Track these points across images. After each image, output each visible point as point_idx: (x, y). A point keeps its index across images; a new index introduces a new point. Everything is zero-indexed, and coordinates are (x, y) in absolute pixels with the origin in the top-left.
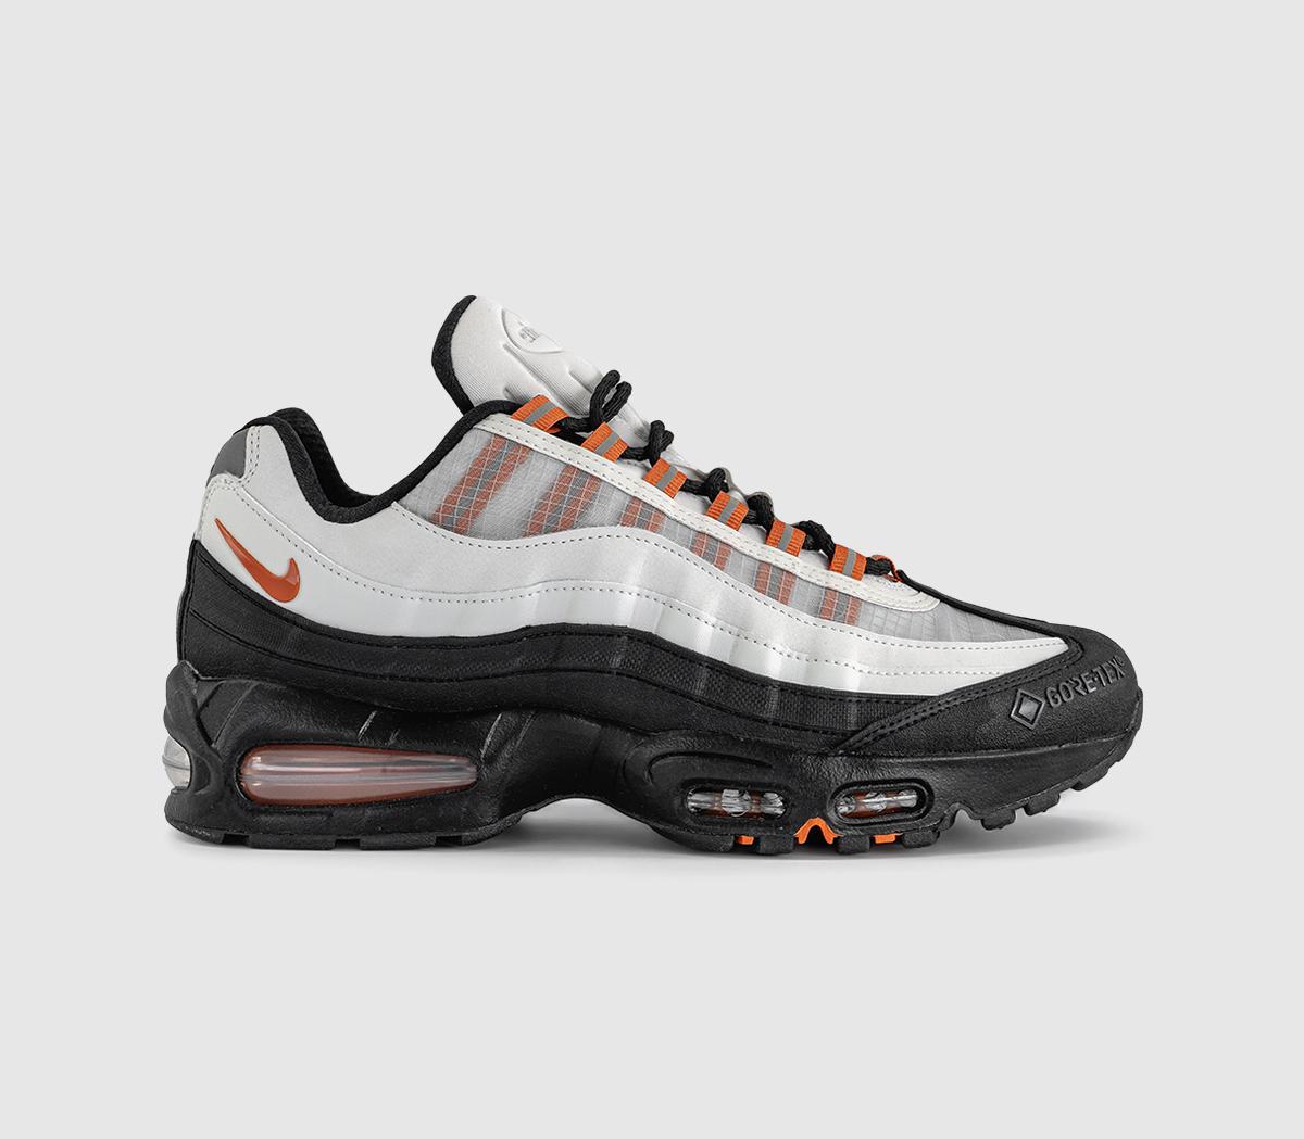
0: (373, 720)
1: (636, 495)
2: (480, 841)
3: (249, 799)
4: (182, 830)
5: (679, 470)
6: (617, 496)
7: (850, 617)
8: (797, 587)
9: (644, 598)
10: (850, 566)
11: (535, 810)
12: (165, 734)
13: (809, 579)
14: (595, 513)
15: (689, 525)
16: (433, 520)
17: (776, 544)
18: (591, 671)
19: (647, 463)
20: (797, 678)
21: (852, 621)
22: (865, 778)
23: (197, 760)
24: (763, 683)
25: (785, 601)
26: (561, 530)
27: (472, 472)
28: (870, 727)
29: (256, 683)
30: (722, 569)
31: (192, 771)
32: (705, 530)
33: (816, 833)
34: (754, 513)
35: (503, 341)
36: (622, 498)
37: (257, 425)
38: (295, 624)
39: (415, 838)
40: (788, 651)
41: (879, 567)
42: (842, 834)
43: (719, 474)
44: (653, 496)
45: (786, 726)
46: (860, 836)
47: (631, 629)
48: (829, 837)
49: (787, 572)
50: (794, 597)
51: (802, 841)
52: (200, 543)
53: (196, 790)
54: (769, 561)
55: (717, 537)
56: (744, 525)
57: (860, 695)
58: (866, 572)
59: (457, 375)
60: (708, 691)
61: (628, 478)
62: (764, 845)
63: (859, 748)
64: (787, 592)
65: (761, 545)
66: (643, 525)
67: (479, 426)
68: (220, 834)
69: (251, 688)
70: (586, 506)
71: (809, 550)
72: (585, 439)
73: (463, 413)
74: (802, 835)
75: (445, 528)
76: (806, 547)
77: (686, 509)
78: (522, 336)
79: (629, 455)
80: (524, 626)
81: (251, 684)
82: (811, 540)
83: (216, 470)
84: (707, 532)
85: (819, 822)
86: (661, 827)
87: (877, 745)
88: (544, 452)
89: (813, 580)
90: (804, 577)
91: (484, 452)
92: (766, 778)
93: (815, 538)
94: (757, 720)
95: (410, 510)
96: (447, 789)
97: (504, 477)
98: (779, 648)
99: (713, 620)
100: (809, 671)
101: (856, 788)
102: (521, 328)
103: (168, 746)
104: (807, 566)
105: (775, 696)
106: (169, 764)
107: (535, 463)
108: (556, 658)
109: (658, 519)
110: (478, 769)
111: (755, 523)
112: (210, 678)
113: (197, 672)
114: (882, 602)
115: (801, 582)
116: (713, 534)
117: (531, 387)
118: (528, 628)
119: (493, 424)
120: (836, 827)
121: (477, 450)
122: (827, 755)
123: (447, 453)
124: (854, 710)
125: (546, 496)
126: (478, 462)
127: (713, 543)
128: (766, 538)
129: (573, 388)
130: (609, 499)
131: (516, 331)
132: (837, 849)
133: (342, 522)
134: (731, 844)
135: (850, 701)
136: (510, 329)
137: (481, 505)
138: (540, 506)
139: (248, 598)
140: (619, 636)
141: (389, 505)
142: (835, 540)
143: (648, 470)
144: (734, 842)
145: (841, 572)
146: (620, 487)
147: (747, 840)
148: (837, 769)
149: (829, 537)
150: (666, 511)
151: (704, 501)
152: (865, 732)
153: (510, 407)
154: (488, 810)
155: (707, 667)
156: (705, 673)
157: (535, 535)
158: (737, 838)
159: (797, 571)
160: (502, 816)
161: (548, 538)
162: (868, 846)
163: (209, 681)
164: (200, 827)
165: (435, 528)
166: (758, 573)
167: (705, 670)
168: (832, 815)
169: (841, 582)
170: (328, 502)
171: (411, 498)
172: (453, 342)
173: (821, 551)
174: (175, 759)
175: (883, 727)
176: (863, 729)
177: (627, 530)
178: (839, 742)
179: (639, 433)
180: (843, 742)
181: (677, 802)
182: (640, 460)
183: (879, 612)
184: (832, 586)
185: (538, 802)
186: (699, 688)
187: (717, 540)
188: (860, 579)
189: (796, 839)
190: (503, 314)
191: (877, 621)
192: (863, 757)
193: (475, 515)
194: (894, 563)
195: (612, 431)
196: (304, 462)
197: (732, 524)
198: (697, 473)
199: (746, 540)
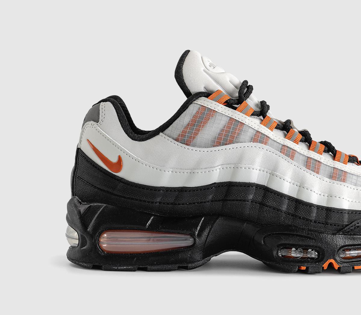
0: (152, 220)
1: (258, 130)
2: (195, 268)
3: (103, 251)
4: (75, 263)
5: (274, 120)
6: (250, 130)
7: (343, 179)
8: (322, 167)
9: (262, 172)
10: (342, 159)
11: (216, 256)
12: (67, 225)
13: (327, 164)
14: (242, 137)
15: (279, 142)
16: (177, 140)
17: (313, 150)
18: (240, 200)
19: (261, 117)
20: (323, 203)
21: (344, 181)
22: (351, 243)
23: (82, 236)
24: (310, 206)
25: (318, 173)
26: (228, 144)
27: (192, 120)
28: (353, 223)
29: (105, 205)
30: (293, 160)
31: (79, 240)
32: (285, 144)
33: (331, 265)
34: (304, 138)
35: (203, 68)
36: (252, 131)
37: (104, 102)
38: (121, 181)
39: (170, 266)
40: (320, 193)
41: (353, 159)
42: (341, 266)
43: (289, 122)
44: (265, 130)
45: (319, 223)
46: (348, 266)
47: (257, 184)
48: (336, 266)
49: (318, 161)
50: (321, 171)
51: (325, 268)
52: (81, 149)
53: (81, 247)
54: (311, 157)
55: (290, 147)
56: (300, 142)
57: (349, 210)
58: (348, 162)
59: (185, 81)
60: (288, 208)
61: (254, 123)
62: (310, 270)
63: (349, 232)
64: (318, 169)
65: (307, 150)
66: (261, 142)
67: (195, 102)
68: (91, 265)
69: (103, 207)
70: (238, 134)
71: (326, 152)
72: (237, 108)
73: (187, 97)
74: (326, 266)
75: (181, 143)
76: (325, 151)
77: (277, 136)
78: (210, 66)
79: (254, 114)
80: (213, 183)
81: (103, 206)
82: (327, 148)
83: (86, 120)
84: (286, 145)
85: (332, 261)
86: (268, 263)
87: (356, 230)
88: (222, 113)
89: (328, 164)
90: (325, 163)
91: (197, 112)
92: (311, 243)
93: (329, 148)
94: (307, 220)
95: (167, 136)
96: (182, 247)
97: (205, 123)
98: (316, 192)
99: (290, 180)
100: (328, 201)
101: (347, 247)
102: (209, 63)
103: (68, 230)
104: (325, 159)
105: (315, 210)
106: (68, 237)
107: (218, 117)
108: (226, 196)
109: (267, 140)
110: (195, 239)
111: (304, 142)
112: (86, 203)
113: (80, 201)
114: (356, 173)
115: (324, 165)
116: (289, 146)
117: (214, 87)
118: (215, 183)
119: (201, 101)
120: (339, 263)
121: (195, 112)
122: (336, 234)
123: (182, 113)
124: (346, 216)
125: (222, 130)
126: (195, 116)
127: (289, 149)
128: (309, 148)
129: (231, 87)
130: (248, 131)
131: (207, 64)
132: (340, 271)
133: (140, 141)
134: (297, 269)
135: (345, 213)
136: (205, 64)
137: (196, 134)
138: (220, 134)
139: (101, 171)
140: (252, 187)
141: (158, 134)
142: (336, 148)
143: (262, 120)
144: (298, 269)
145: (339, 161)
146: (252, 127)
147: (304, 268)
148: (340, 240)
149: (334, 147)
150: (270, 137)
151: (284, 133)
152: (351, 225)
153: (207, 94)
154: (198, 256)
155: (288, 199)
156: (286, 201)
157: (218, 146)
158: (299, 267)
159: (322, 161)
160: (203, 258)
161: (224, 147)
162: (351, 270)
163: (85, 204)
164: (83, 262)
165: (178, 143)
166: (307, 161)
167: (287, 200)
168: (338, 259)
169: (339, 165)
170: (133, 133)
171: (168, 131)
172: (183, 68)
173: (330, 153)
174: (71, 235)
175: (358, 223)
176: (350, 224)
177: (255, 144)
178: (341, 230)
179: (257, 105)
180: (342, 229)
181: (275, 253)
182: (258, 116)
183: (354, 177)
184: (336, 167)
185: (218, 253)
186: (284, 207)
187: (290, 148)
188: (346, 164)
189: (323, 268)
190: (202, 58)
191: (354, 181)
192: (351, 235)
193: (194, 138)
194: (358, 158)
195: (248, 105)
196: (123, 117)
197: (295, 142)
198: (280, 122)
199: (301, 148)
